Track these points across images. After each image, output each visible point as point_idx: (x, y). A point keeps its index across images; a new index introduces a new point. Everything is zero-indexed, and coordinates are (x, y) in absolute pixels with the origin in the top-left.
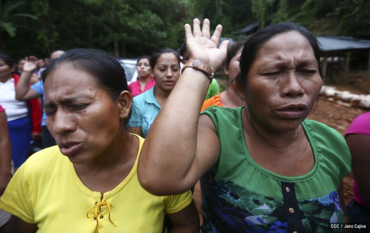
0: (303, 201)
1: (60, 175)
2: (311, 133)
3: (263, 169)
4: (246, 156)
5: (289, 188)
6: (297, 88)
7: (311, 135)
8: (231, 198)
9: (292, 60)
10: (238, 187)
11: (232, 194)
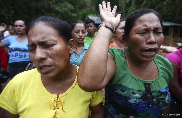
0: (154, 91)
1: (33, 85)
2: (156, 60)
3: (136, 77)
4: (128, 72)
5: (148, 85)
6: (154, 40)
7: (156, 61)
8: (121, 92)
9: (152, 27)
10: (124, 86)
11: (121, 90)
